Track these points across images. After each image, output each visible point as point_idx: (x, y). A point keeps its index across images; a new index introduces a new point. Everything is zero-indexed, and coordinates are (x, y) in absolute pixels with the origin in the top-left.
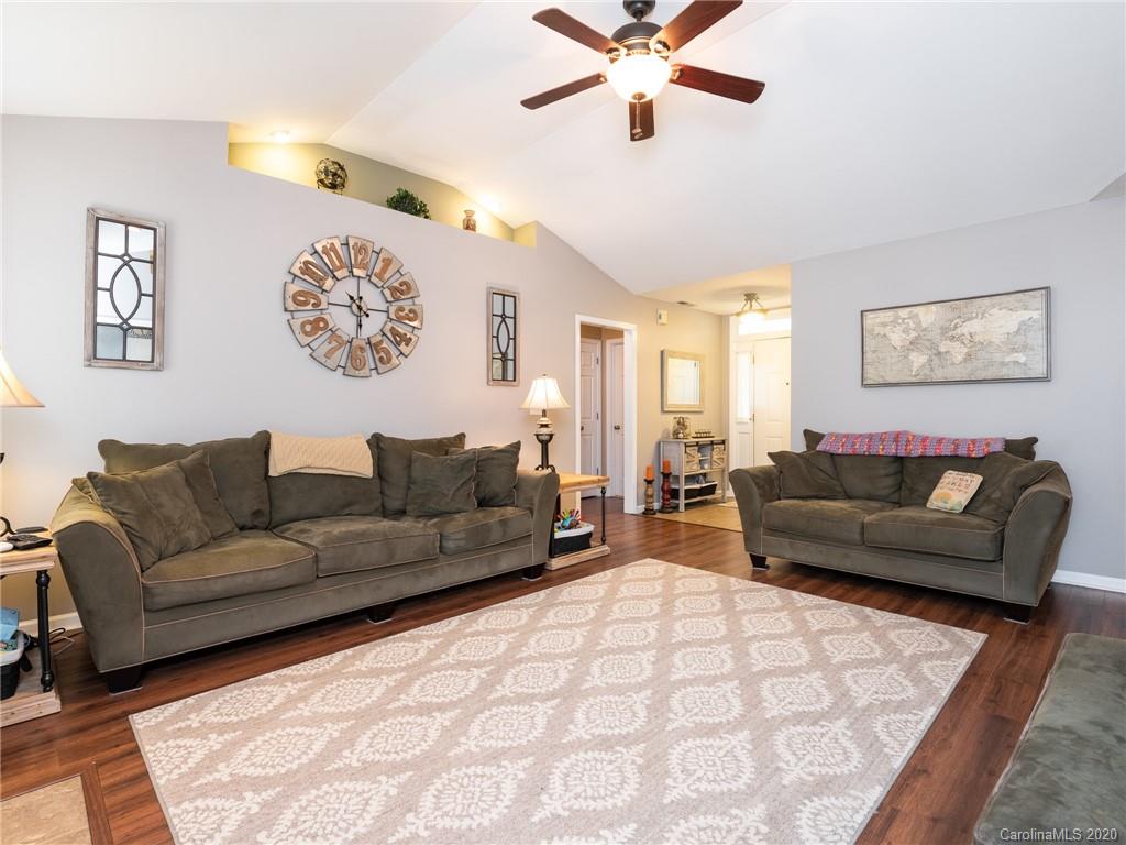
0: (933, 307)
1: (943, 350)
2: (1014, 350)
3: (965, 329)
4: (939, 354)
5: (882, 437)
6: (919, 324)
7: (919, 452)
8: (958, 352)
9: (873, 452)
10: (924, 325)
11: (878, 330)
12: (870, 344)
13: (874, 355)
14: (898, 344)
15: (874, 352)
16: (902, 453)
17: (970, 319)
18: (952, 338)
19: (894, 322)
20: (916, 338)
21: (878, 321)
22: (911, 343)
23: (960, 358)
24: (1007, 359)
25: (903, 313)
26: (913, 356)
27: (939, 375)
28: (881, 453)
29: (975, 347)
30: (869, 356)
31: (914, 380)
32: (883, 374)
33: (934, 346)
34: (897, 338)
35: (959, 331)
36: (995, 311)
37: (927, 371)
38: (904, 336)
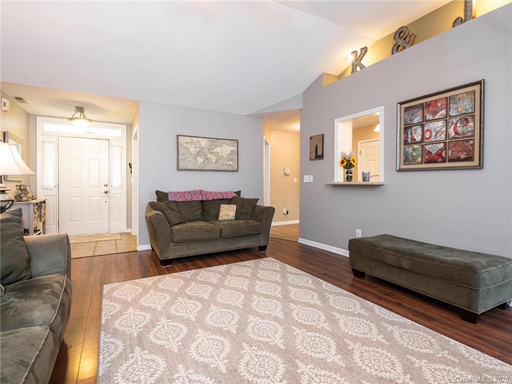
0: (205, 140)
1: (208, 157)
2: (229, 160)
3: (215, 150)
4: (207, 159)
5: (195, 192)
6: (200, 145)
7: (212, 198)
8: (213, 159)
9: (193, 199)
10: (202, 146)
11: (185, 145)
12: (181, 151)
13: (183, 156)
14: (193, 153)
15: (183, 154)
16: (204, 199)
17: (217, 147)
18: (212, 153)
19: (191, 143)
20: (200, 151)
21: (185, 141)
22: (198, 153)
23: (214, 161)
24: (228, 163)
25: (195, 139)
26: (198, 158)
27: (207, 167)
28: (197, 200)
29: (219, 158)
30: (181, 157)
31: (198, 168)
32: (186, 165)
33: (206, 155)
34: (192, 150)
35: (213, 151)
36: (224, 145)
37: (203, 165)
38: (195, 149)
